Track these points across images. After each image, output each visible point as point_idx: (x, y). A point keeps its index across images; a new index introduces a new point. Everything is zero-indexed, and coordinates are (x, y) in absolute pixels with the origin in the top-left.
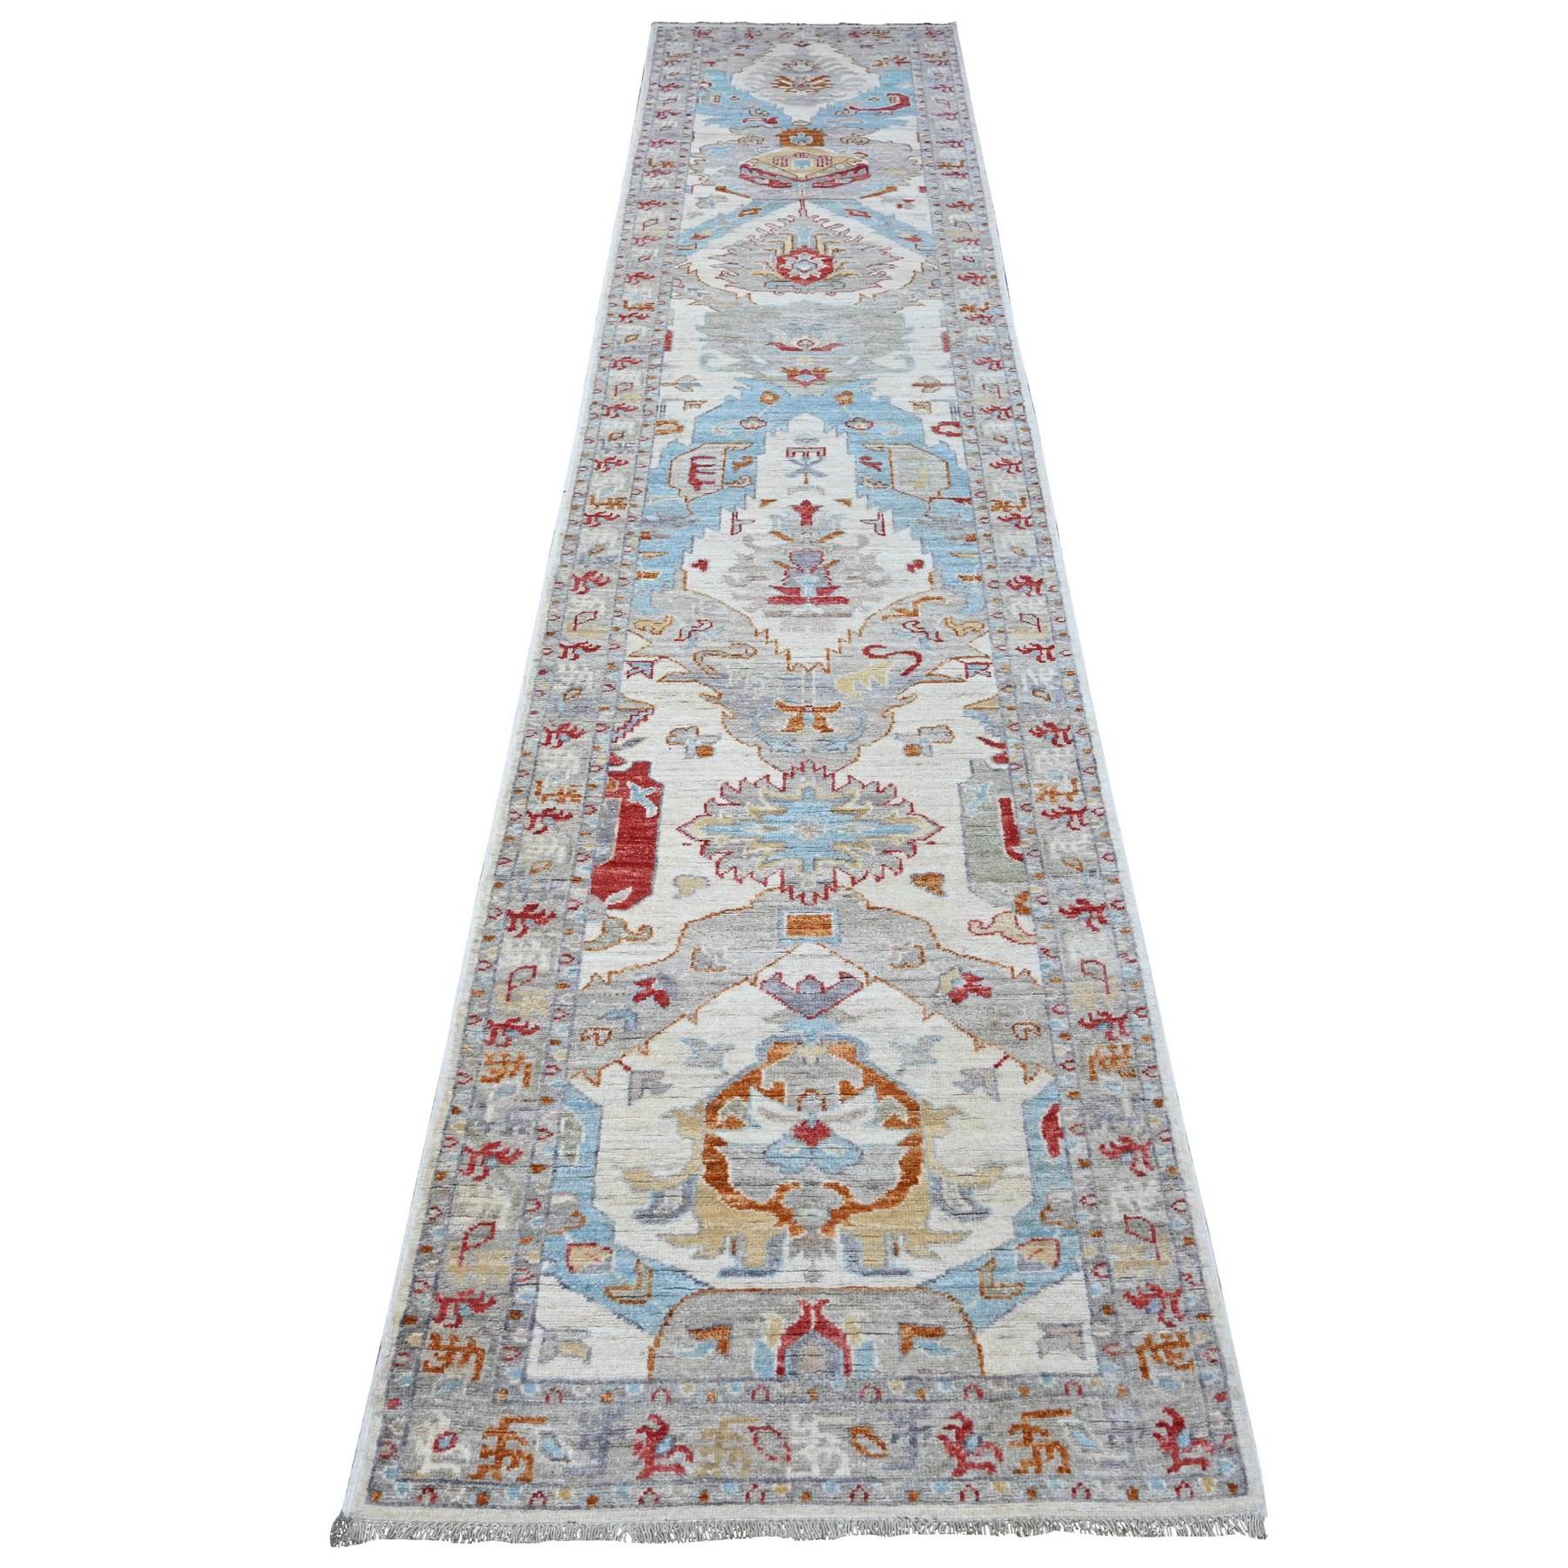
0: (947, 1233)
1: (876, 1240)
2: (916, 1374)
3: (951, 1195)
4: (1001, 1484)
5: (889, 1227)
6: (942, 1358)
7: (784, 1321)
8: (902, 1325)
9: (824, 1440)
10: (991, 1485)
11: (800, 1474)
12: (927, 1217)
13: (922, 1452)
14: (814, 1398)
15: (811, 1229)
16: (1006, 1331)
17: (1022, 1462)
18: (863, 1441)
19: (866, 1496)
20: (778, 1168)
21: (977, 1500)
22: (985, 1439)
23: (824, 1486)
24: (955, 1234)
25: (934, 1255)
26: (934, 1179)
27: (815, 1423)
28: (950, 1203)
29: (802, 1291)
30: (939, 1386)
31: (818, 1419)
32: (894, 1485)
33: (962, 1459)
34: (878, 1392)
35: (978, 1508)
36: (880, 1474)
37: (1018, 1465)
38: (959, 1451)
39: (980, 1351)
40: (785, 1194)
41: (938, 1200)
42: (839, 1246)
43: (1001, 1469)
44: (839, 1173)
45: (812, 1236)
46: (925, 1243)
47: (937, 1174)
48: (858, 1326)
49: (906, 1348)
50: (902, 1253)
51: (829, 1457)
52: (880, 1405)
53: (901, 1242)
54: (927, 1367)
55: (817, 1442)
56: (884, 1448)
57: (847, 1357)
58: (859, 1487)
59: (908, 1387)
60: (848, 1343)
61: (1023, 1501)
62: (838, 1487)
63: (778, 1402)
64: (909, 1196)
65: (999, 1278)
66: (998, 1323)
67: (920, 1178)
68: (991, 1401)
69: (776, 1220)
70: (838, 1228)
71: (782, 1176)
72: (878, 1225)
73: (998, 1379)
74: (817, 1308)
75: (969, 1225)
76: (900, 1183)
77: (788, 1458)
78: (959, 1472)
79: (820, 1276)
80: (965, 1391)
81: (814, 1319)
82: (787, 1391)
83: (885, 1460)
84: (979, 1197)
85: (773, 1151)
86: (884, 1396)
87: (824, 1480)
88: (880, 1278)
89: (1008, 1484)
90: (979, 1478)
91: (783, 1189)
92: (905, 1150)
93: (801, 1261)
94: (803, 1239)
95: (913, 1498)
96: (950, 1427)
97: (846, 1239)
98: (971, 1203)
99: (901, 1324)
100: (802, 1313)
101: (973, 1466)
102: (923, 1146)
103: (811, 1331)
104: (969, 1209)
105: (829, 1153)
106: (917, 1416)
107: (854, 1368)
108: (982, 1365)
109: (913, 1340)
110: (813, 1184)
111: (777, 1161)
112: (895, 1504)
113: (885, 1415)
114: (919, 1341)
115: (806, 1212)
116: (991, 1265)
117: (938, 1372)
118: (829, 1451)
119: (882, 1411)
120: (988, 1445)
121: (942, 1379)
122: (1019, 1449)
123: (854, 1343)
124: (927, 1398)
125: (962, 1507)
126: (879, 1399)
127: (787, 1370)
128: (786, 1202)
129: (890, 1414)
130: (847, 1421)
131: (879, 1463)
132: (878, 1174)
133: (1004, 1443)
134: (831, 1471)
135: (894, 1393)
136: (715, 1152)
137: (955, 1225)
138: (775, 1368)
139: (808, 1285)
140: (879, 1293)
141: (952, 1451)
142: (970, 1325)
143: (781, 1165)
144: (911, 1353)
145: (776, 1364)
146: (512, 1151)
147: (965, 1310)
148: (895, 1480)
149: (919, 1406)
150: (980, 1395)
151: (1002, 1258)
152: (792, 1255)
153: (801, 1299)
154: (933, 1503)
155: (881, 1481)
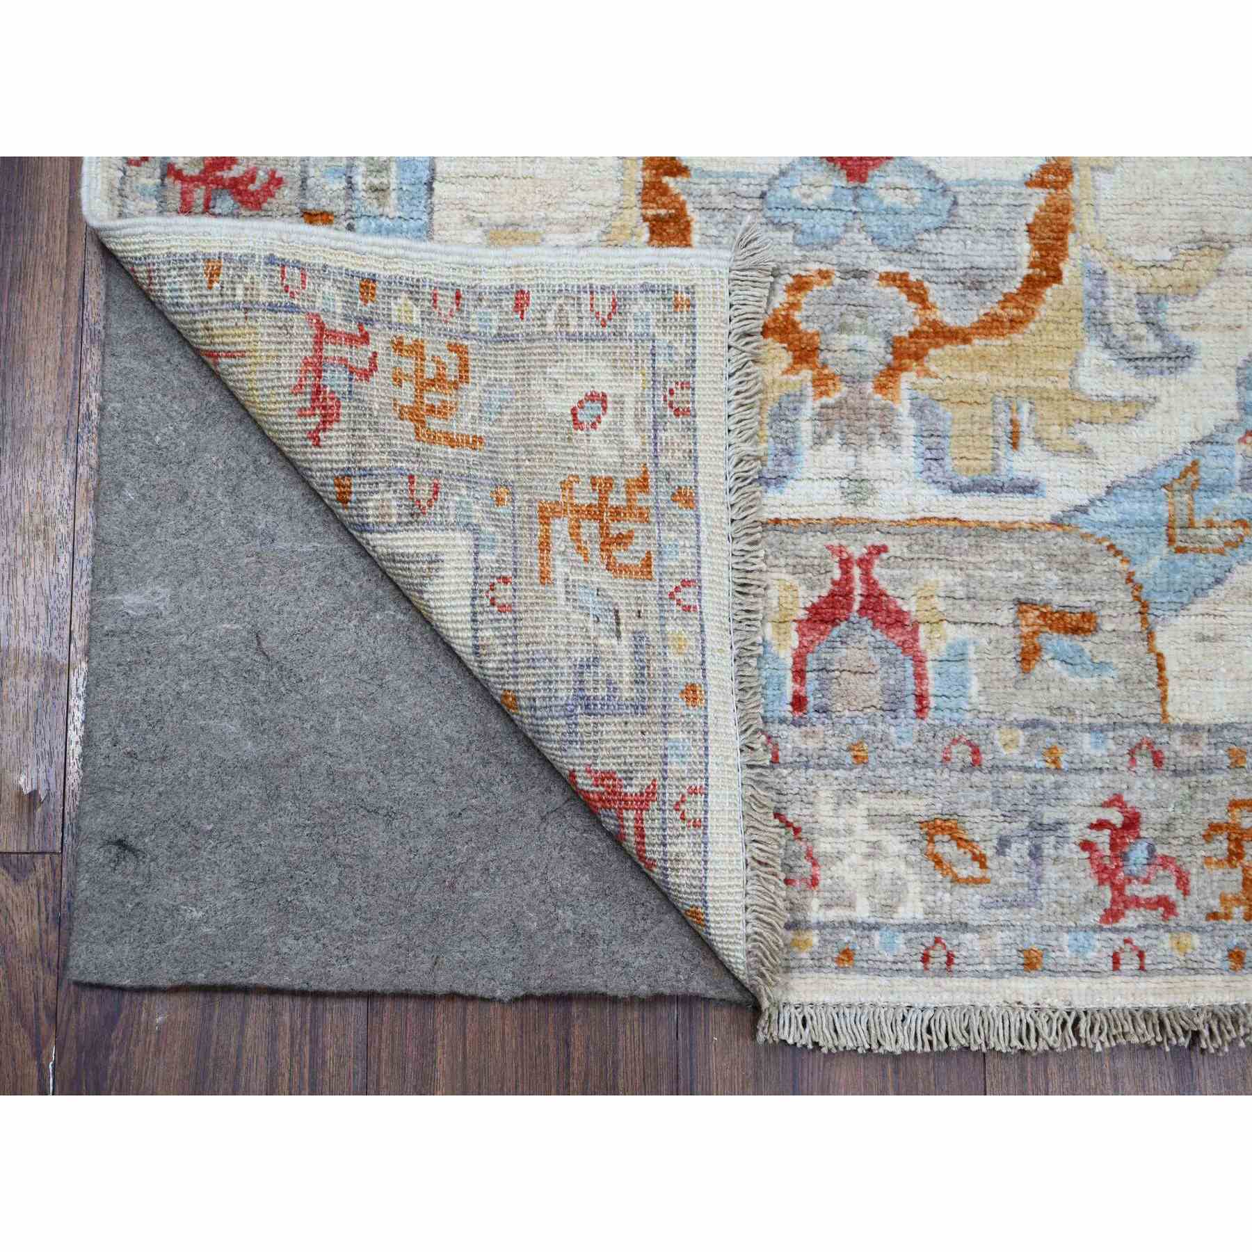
0: (1111, 401)
1: (978, 411)
2: (1046, 716)
3: (1123, 314)
4: (1184, 939)
5: (1004, 382)
6: (1091, 682)
7: (802, 590)
8: (1022, 605)
9: (875, 845)
10: (1167, 941)
11: (833, 915)
12: (1076, 363)
13: (1051, 873)
14: (860, 760)
15: (854, 380)
16: (1209, 626)
17: (1223, 899)
18: (947, 849)
19: (950, 959)
20: (789, 235)
21: (1142, 968)
22: (1161, 850)
23: (876, 936)
24: (1126, 404)
25: (1085, 451)
26: (1092, 273)
27: (861, 810)
28: (1120, 332)
29: (837, 524)
30: (1086, 741)
31: (866, 803)
32: (1000, 937)
33: (1118, 889)
34: (976, 751)
35: (1143, 984)
36: (975, 917)
37: (1215, 904)
38: (1113, 874)
39: (1161, 668)
40: (804, 298)
41: (1098, 323)
42: (907, 424)
43: (1186, 910)
44: (909, 250)
45: (854, 401)
46: (1069, 423)
47: (1099, 261)
48: (941, 605)
49: (1028, 657)
50: (1026, 442)
51: (886, 881)
52: (977, 778)
53: (1024, 417)
54: (1066, 700)
55: (864, 849)
56: (983, 866)
57: (920, 677)
58: (937, 940)
59: (1030, 742)
60: (922, 644)
61: (1220, 971)
62: (900, 939)
63: (793, 765)
64: (1043, 311)
65: (1206, 506)
66: (1198, 607)
67: (1066, 268)
68: (1175, 773)
69: (786, 358)
70: (907, 379)
71: (798, 253)
72: (983, 376)
73: (1191, 731)
74: (865, 563)
75: (1153, 385)
76: (1028, 279)
77: (814, 882)
78: (1112, 915)
79: (873, 491)
80: (1132, 753)
81: (858, 589)
82: (812, 745)
83: (984, 890)
84: (1174, 315)
85: (779, 194)
86: (986, 759)
87: (876, 927)
88: (984, 499)
89: (1196, 939)
90: (1146, 927)
91: (800, 285)
92: (1038, 198)
93: (834, 455)
94: (839, 406)
95: (1031, 963)
96: (1100, 825)
97: (921, 408)
98: (1160, 331)
99: (1019, 602)
100: (837, 574)
101: (1137, 902)
102: (1074, 190)
103: (854, 616)
104: (1155, 347)
105: (890, 199)
106: (1043, 799)
107: (933, 702)
108: (1163, 699)
109: (1042, 640)
110: (859, 274)
111: (788, 217)
112: (1000, 974)
113: (986, 795)
114: (1055, 642)
115: (845, 340)
116: (1191, 477)
117: (1087, 712)
118: (884, 867)
119: (980, 789)
120: (1166, 861)
121: (1091, 728)
122: (1218, 873)
123: (933, 644)
124: (1064, 765)
125: (1117, 981)
126: (976, 764)
127: (811, 701)
128: (808, 319)
129: (997, 795)
130: (918, 807)
131: (974, 896)
132: (986, 254)
133: (1194, 859)
134: (890, 908)
135: (1004, 753)
136: (665, 191)
137: (1124, 383)
138: (789, 699)
139: (849, 512)
140: (983, 531)
141: (1105, 874)
142: (1144, 609)
143: (795, 227)
144: (1037, 669)
145: (789, 687)
146: (262, 175)
147: (1138, 577)
148: (1002, 927)
149: (1049, 779)
150: (1158, 760)
151: (1213, 463)
152: (819, 440)
153: (835, 542)
154: (1066, 974)
155: (978, 929)
